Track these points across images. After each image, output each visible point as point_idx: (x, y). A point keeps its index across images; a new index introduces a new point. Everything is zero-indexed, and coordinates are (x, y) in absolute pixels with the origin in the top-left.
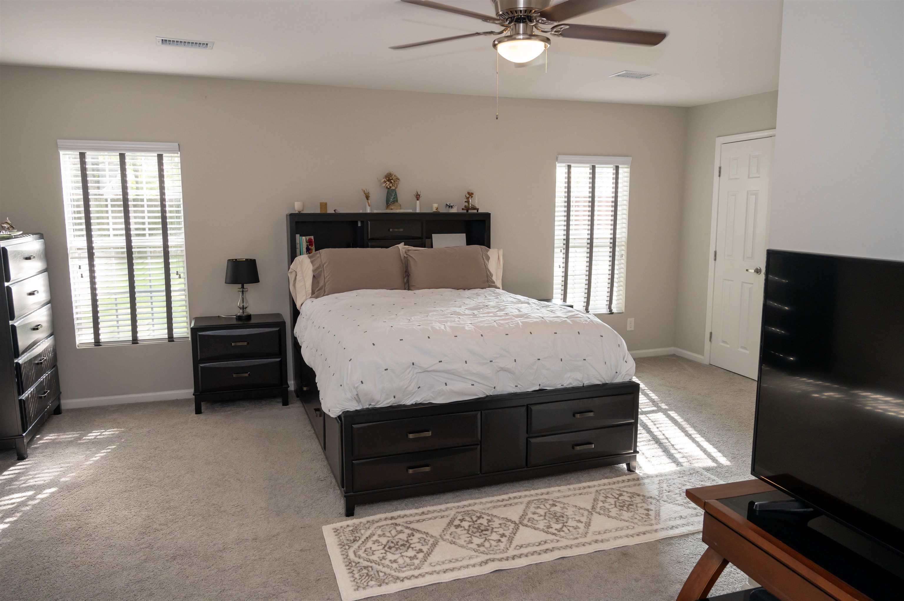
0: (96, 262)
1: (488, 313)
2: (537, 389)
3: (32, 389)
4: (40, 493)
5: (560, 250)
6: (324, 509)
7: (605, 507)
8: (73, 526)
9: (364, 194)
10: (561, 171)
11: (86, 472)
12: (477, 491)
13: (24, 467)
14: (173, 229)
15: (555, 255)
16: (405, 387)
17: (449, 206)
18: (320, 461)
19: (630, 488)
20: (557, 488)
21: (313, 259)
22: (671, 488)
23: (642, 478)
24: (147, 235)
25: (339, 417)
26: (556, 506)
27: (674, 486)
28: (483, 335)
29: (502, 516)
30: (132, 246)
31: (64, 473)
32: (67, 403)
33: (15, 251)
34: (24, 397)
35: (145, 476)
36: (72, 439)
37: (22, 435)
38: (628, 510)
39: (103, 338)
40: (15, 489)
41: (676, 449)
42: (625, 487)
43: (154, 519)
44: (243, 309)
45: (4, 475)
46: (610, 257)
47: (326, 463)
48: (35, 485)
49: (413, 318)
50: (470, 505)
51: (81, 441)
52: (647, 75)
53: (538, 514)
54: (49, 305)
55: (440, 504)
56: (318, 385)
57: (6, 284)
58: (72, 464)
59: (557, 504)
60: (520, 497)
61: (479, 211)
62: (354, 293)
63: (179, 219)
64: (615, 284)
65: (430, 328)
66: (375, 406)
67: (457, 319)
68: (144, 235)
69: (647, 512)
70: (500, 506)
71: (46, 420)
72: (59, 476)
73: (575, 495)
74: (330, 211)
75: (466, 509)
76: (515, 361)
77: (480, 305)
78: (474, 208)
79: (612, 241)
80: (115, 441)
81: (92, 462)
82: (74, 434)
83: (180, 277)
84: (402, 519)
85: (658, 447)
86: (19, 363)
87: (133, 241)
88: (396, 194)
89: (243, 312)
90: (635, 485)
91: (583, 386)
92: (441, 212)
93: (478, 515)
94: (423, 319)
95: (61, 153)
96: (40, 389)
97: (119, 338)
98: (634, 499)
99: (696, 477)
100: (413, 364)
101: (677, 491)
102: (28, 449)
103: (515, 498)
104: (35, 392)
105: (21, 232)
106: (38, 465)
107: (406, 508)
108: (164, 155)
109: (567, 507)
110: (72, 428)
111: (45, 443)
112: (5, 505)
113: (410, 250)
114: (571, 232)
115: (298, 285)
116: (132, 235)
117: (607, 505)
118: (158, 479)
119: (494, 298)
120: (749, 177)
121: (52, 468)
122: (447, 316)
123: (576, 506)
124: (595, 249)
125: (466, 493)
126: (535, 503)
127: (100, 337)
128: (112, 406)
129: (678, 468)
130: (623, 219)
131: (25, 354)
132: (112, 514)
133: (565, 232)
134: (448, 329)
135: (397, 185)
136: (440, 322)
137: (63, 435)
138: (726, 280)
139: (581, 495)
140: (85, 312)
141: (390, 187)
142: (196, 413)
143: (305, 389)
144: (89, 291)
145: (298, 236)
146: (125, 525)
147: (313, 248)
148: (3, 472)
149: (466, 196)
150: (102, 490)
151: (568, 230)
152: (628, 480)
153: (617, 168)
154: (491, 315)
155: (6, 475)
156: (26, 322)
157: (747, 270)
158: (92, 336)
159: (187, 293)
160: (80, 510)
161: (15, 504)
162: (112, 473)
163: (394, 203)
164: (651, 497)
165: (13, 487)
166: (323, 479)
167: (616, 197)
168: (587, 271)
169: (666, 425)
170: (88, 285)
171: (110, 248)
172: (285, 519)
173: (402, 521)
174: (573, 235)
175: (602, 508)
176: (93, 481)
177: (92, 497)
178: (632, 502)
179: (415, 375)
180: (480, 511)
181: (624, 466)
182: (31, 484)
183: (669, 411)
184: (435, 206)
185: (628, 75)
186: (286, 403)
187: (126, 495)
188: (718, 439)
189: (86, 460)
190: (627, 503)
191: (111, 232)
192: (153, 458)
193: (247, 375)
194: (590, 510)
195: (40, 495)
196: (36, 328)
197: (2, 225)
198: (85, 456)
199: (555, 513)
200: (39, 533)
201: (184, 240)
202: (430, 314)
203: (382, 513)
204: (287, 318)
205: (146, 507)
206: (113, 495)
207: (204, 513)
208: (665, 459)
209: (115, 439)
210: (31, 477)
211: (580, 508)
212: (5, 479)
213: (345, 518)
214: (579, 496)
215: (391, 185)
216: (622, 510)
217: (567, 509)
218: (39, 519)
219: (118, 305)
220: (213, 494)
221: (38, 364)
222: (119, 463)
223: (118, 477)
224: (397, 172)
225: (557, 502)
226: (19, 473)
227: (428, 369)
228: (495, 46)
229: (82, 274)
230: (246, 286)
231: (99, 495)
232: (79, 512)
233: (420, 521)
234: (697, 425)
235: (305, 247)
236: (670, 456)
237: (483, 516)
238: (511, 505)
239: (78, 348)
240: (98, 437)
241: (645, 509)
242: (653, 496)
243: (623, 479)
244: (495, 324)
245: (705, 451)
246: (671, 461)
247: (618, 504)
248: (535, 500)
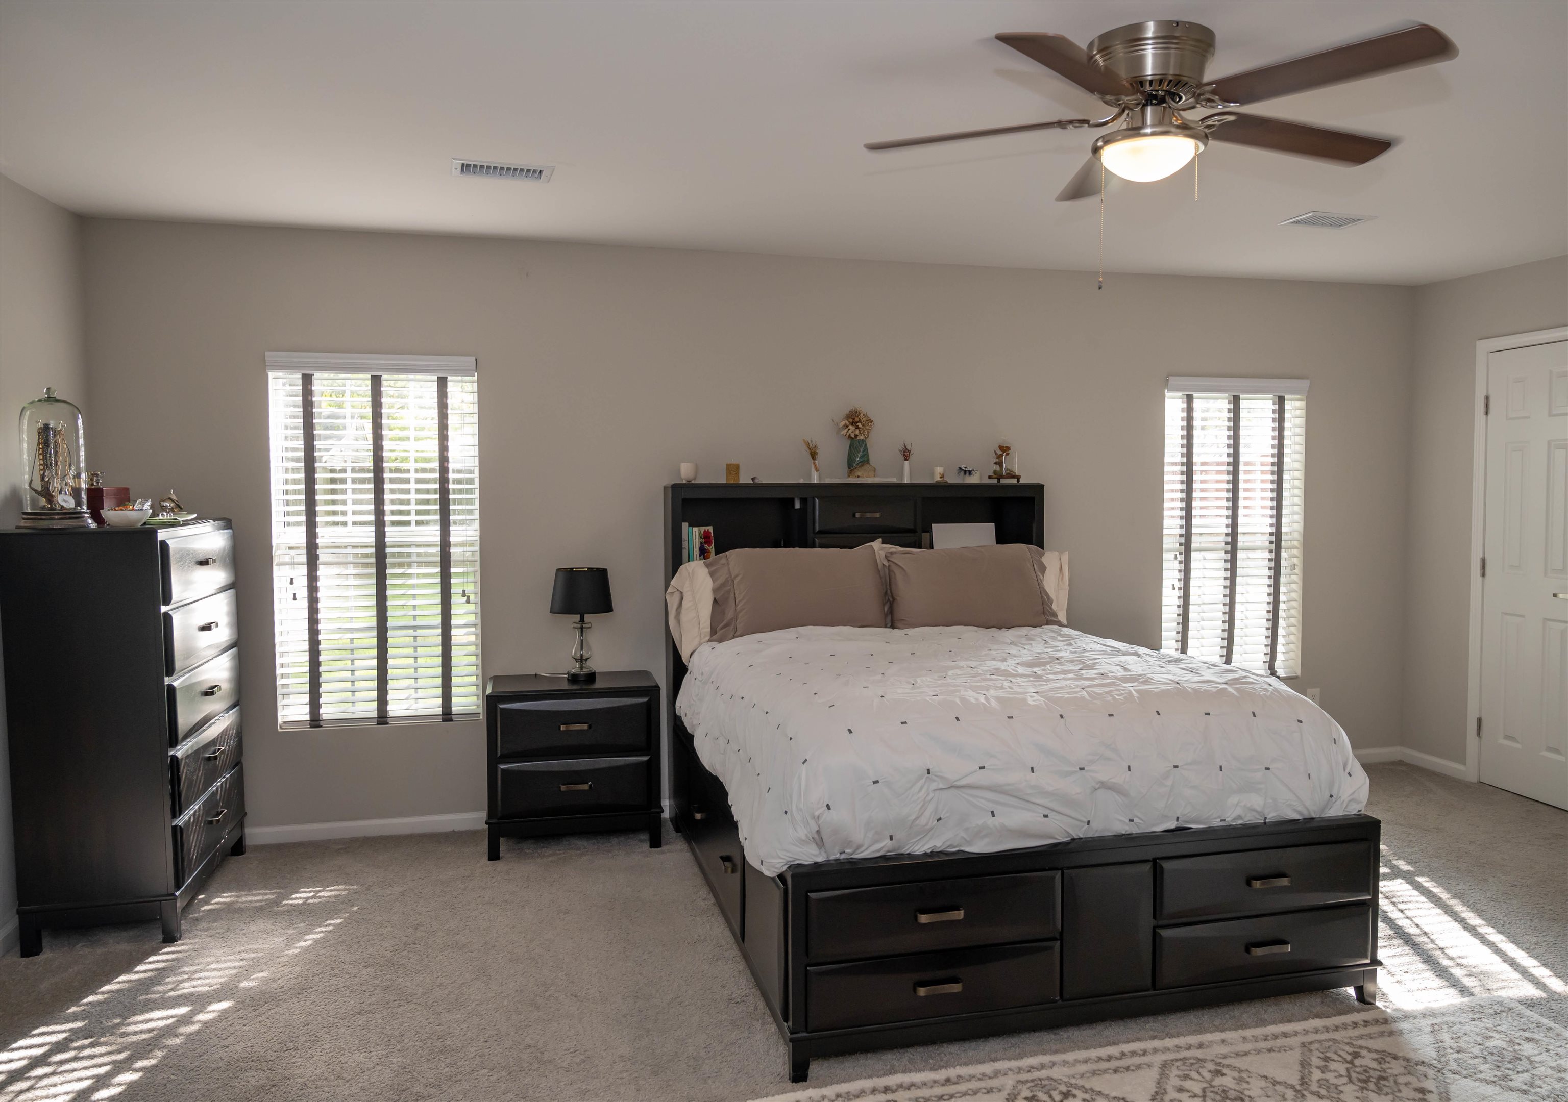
0: (322, 571)
1: (1064, 672)
2: (1173, 827)
3: (197, 807)
4: (201, 1011)
5: (1173, 556)
6: (746, 1063)
7: (1327, 1081)
8: (262, 1082)
9: (808, 449)
10: (1174, 405)
11: (287, 970)
12: (1053, 1036)
13: (173, 956)
14: (460, 512)
15: (1165, 565)
16: (913, 817)
17: (965, 471)
18: (731, 962)
19: (1372, 1041)
20: (1218, 1036)
21: (713, 569)
22: (1463, 1045)
23: (1395, 1020)
24: (413, 523)
25: (781, 877)
26: (1223, 1075)
27: (1466, 1038)
28: (1064, 716)
29: (1114, 1094)
30: (385, 543)
31: (245, 972)
32: (256, 834)
33: (181, 549)
34: (180, 821)
35: (397, 983)
36: (263, 903)
37: (173, 895)
38: (1379, 1089)
39: (326, 712)
40: (155, 1001)
41: (1451, 958)
42: (1361, 1037)
43: (415, 1074)
44: (582, 662)
45: (137, 972)
46: (1270, 569)
47: (742, 965)
48: (192, 994)
49: (918, 680)
50: (1042, 1067)
51: (279, 908)
52: (1354, 221)
53: (1188, 1091)
54: (234, 650)
55: (981, 1062)
56: (733, 809)
57: (164, 609)
58: (262, 954)
59: (1225, 1071)
60: (1144, 1053)
61: (1021, 481)
62: (791, 633)
63: (471, 494)
64: (1281, 623)
65: (958, 701)
66: (853, 856)
67: (1006, 684)
68: (407, 523)
69: (1420, 1096)
70: (1105, 1071)
71: (218, 866)
72: (237, 978)
73: (1259, 1052)
74: (745, 479)
75: (1036, 1074)
76: (1129, 770)
77: (1043, 658)
78: (1011, 475)
79: (1273, 538)
80: (340, 911)
81: (298, 950)
82: (266, 894)
83: (468, 602)
84: (908, 1092)
85: (1411, 951)
86: (177, 758)
87: (388, 534)
88: (866, 450)
89: (582, 668)
90: (1382, 1034)
91: (1265, 823)
92: (949, 482)
93: (1063, 1088)
94: (939, 682)
95: (271, 375)
96: (211, 806)
97: (353, 713)
98: (1387, 1065)
99: (1510, 1019)
100: (929, 772)
101: (1476, 1051)
102: (183, 922)
103: (1134, 1053)
104: (201, 812)
105: (195, 516)
106: (199, 954)
107: (911, 1067)
108: (449, 378)
109: (1248, 1079)
110: (264, 882)
111: (214, 910)
112: (135, 1033)
113: (895, 553)
114: (1195, 521)
115: (685, 617)
116: (387, 523)
117: (1330, 1076)
118: (421, 990)
119: (1062, 644)
120: (1550, 415)
121: (225, 961)
122: (983, 677)
123: (1266, 1077)
124: (1240, 555)
125: (1030, 1040)
126: (1177, 1067)
127: (321, 711)
128: (336, 842)
129: (1466, 1000)
130: (1294, 496)
131: (189, 740)
132: (335, 1059)
133: (1183, 522)
134: (994, 703)
135: (868, 432)
136: (975, 689)
137: (246, 895)
138: (1506, 614)
139: (1273, 1054)
140: (295, 665)
141: (856, 436)
142: (490, 859)
143: (698, 816)
144: (305, 625)
145: (685, 525)
146: (360, 1085)
147: (712, 548)
148: (136, 966)
149: (996, 453)
150: (317, 1008)
151: (1188, 517)
152: (1365, 1022)
153: (1281, 401)
154: (1071, 675)
155: (142, 972)
156: (194, 681)
157: (1555, 595)
158: (307, 709)
159: (479, 631)
160: (275, 1049)
161: (155, 1032)
162: (336, 975)
163: (863, 465)
164: (1423, 1062)
165: (152, 996)
166: (739, 1000)
167: (1280, 455)
168: (1225, 596)
169: (1418, 905)
170: (305, 614)
171: (346, 547)
172: (671, 1083)
173: (907, 1097)
174: (1198, 526)
175: (1321, 1082)
176: (301, 989)
177: (298, 1022)
178: (1385, 1071)
179: (931, 795)
180: (1066, 1079)
181: (1351, 991)
182: (185, 991)
183: (1418, 875)
184: (939, 470)
185: (1318, 221)
186: (656, 843)
187: (362, 1020)
188: (1534, 940)
189: (288, 946)
190: (1375, 1074)
191: (350, 518)
192: (412, 946)
193: (585, 787)
194: (1298, 1088)
195: (201, 1015)
196: (209, 692)
197: (162, 503)
198: (285, 938)
199: (1224, 1091)
200: (197, 1093)
201: (478, 533)
202: (950, 673)
203: (865, 1078)
204: (662, 679)
205: (399, 1047)
206: (336, 1021)
207: (512, 1064)
208: (1431, 980)
209: (341, 907)
210: (186, 977)
211: (1275, 1083)
212: (139, 980)
213: (790, 1085)
214: (1269, 1055)
215: (857, 432)
216: (1367, 1089)
217: (1248, 1082)
218: (197, 1064)
219: (355, 651)
220: (526, 1023)
221: (209, 759)
222: (349, 955)
223: (347, 984)
224: (867, 409)
225: (1223, 1066)
226: (164, 969)
227: (958, 783)
228: (1096, 150)
229: (294, 594)
230: (588, 617)
231: (311, 1018)
232: (272, 1053)
233: (945, 1097)
234: (1484, 908)
235: (698, 546)
236: (1442, 972)
237: (1075, 1092)
238: (1127, 1069)
239: (280, 730)
240: (311, 901)
241: (1416, 1090)
242: (1426, 1060)
243: (1354, 1020)
244: (1084, 693)
245: (1513, 963)
246: (1445, 983)
247: (1354, 1075)
248: (1177, 1060)
